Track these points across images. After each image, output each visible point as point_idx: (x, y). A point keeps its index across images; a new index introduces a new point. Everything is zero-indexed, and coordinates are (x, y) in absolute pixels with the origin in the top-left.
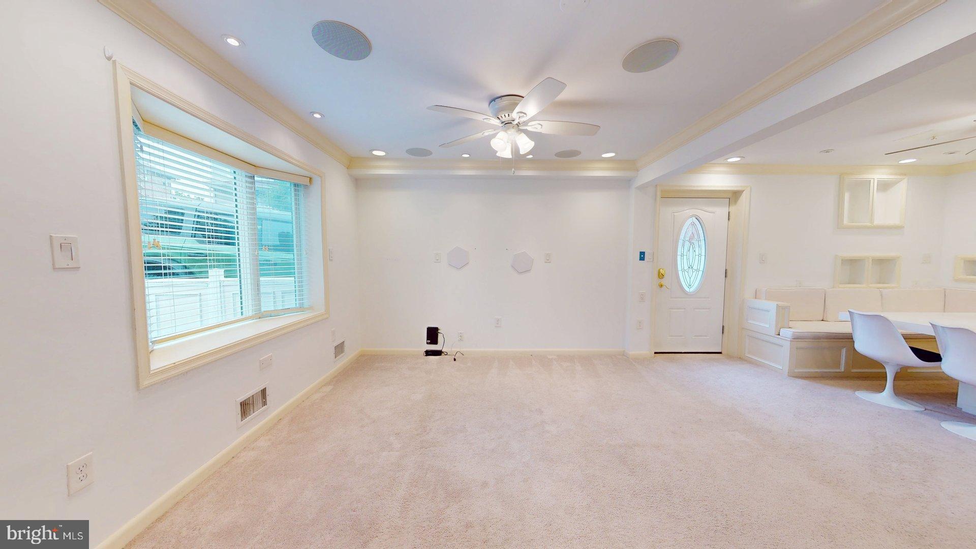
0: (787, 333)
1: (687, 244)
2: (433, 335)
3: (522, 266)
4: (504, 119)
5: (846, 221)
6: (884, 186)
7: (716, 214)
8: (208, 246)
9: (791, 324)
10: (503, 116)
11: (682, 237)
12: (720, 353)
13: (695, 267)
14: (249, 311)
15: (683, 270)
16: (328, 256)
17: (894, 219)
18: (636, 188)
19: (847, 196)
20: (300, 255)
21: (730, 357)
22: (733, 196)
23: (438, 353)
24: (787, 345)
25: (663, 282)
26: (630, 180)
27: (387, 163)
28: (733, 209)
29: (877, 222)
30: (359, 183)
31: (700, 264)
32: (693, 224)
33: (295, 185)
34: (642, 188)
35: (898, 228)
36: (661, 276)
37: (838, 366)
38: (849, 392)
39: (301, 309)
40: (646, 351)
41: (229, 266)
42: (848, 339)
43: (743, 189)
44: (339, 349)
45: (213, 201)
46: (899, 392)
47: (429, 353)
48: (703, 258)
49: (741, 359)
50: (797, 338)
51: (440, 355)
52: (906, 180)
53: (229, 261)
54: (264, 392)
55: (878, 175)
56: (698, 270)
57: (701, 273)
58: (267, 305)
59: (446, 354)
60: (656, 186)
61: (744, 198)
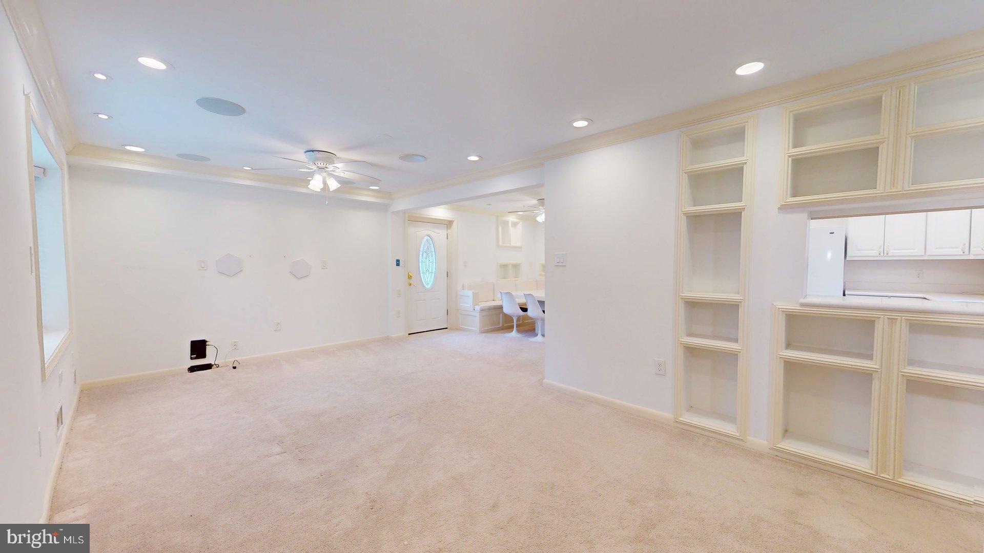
0: (478, 308)
1: (425, 254)
2: (198, 348)
3: (301, 274)
4: (319, 165)
5: (500, 243)
6: (515, 224)
7: (440, 234)
9: (480, 303)
10: (319, 163)
11: (421, 249)
12: (447, 328)
13: (430, 271)
15: (424, 273)
17: (518, 244)
18: (392, 212)
19: (500, 228)
21: (451, 329)
22: (449, 224)
23: (206, 367)
24: (478, 314)
25: (412, 281)
26: (387, 206)
28: (449, 231)
29: (513, 244)
31: (433, 268)
32: (427, 240)
34: (396, 213)
35: (520, 248)
36: (410, 277)
37: (499, 324)
38: (502, 334)
40: (404, 333)
42: (500, 308)
43: (453, 220)
46: (519, 331)
48: (434, 264)
49: (457, 329)
50: (482, 310)
51: (209, 368)
52: (521, 223)
55: (511, 218)
56: (432, 273)
57: (433, 274)
59: (218, 366)
60: (406, 213)
61: (455, 225)
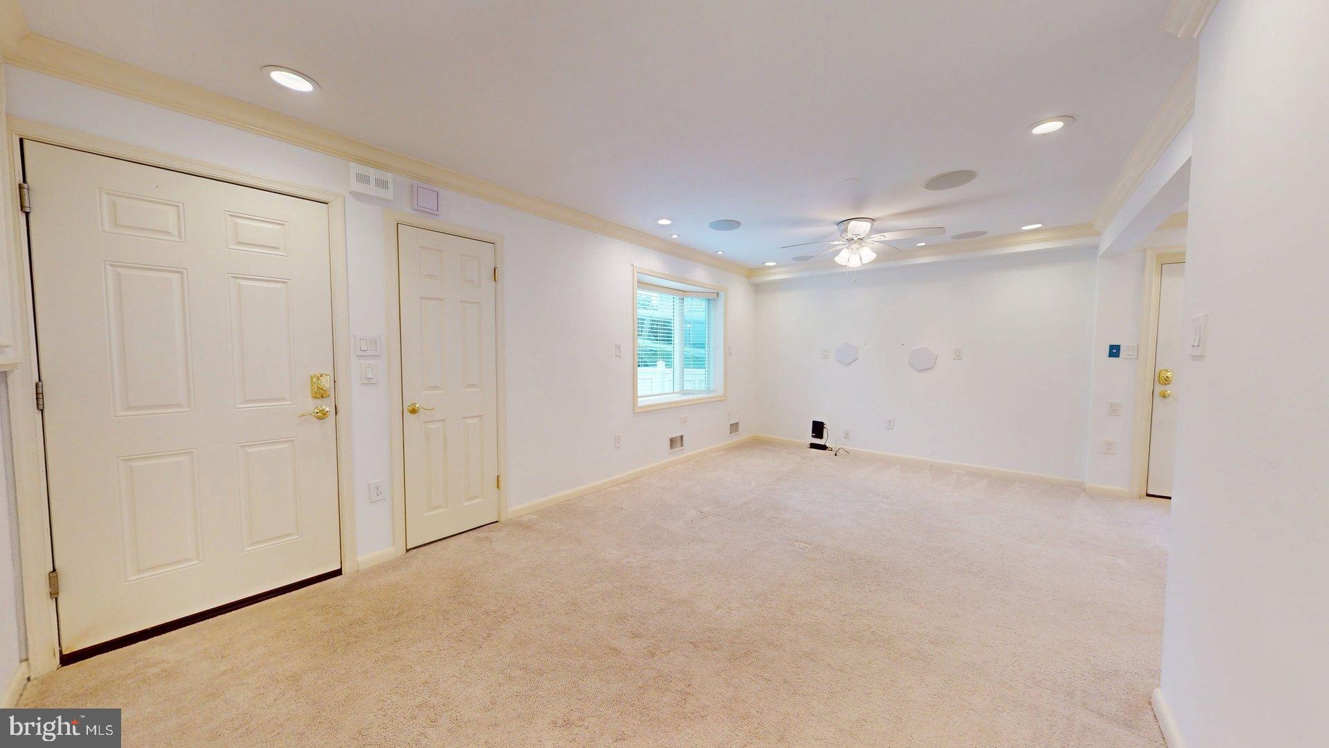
2: (818, 429)
3: (923, 364)
8: (657, 345)
14: (677, 389)
16: (728, 353)
20: (709, 351)
23: (823, 447)
25: (1169, 389)
27: (778, 270)
30: (759, 289)
33: (709, 300)
36: (1163, 381)
39: (708, 391)
41: (667, 357)
44: (734, 427)
45: (659, 299)
47: (813, 446)
51: (825, 449)
53: (668, 355)
54: (682, 437)
58: (687, 386)
59: (831, 449)
60: (1145, 250)
